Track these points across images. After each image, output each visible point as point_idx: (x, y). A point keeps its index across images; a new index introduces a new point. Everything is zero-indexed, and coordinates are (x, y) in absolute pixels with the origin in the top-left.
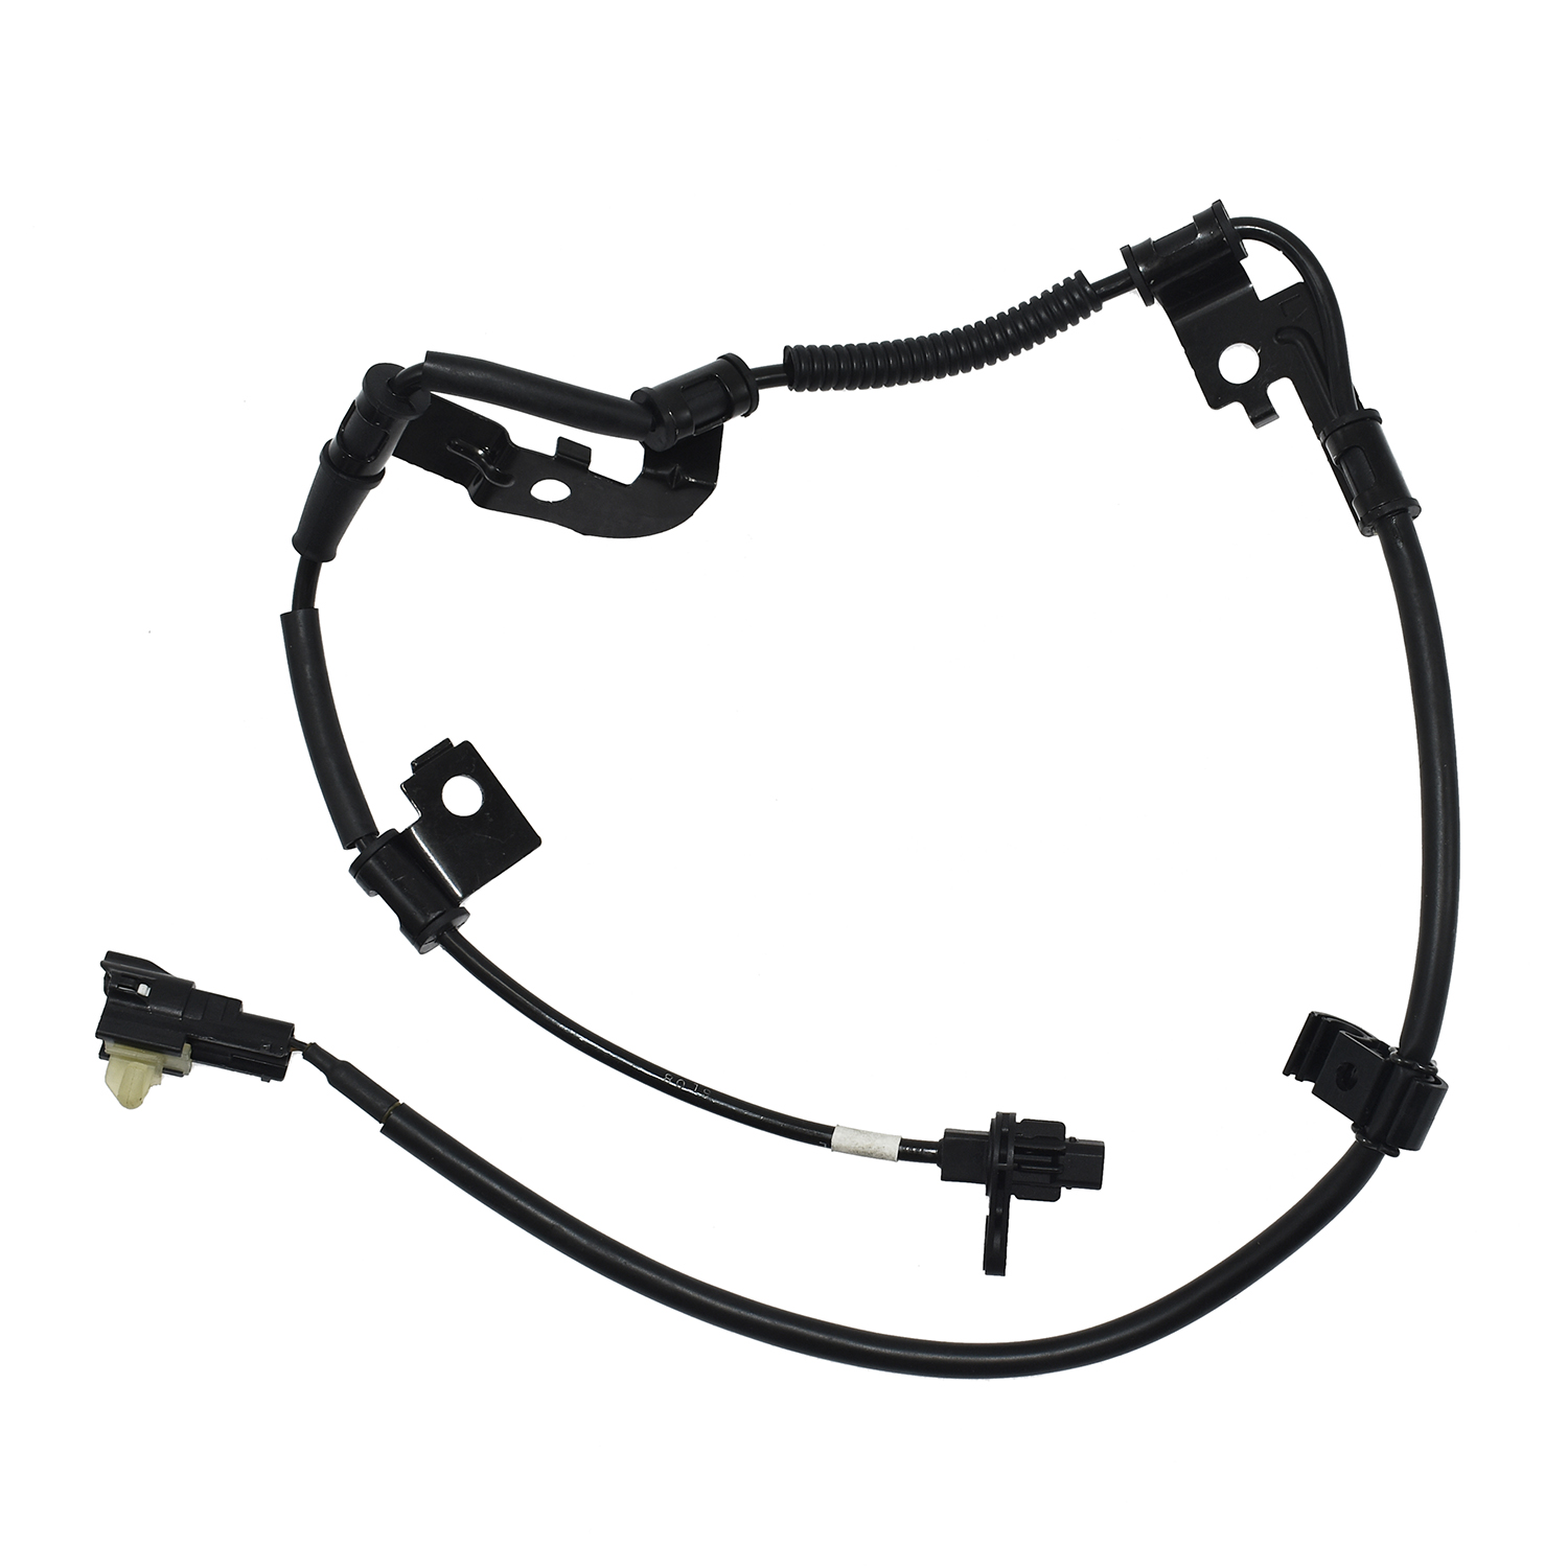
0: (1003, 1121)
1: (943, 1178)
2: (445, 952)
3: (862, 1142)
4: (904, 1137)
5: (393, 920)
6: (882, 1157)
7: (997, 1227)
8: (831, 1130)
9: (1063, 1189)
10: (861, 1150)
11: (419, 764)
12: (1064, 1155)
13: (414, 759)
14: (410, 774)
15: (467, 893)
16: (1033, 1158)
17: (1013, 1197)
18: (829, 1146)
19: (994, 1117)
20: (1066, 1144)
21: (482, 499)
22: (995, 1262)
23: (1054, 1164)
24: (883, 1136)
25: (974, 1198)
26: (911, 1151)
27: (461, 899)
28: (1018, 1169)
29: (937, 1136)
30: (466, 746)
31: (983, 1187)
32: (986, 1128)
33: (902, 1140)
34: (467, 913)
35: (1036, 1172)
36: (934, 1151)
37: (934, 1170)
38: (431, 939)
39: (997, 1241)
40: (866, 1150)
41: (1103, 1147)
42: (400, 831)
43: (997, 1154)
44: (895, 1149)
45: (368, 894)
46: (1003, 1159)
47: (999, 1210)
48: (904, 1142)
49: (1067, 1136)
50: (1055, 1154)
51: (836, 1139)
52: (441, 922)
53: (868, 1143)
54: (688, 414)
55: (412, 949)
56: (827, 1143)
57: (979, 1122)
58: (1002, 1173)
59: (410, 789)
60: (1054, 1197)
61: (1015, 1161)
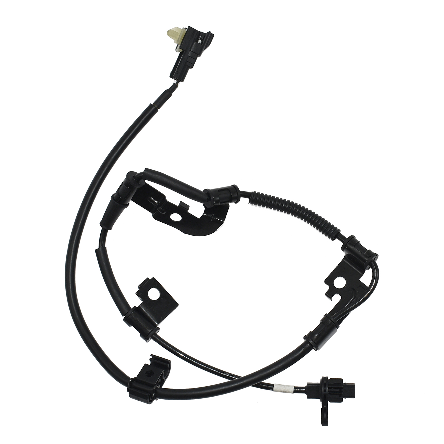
0: (324, 379)
1: (308, 398)
2: (154, 341)
3: (283, 388)
4: (295, 386)
5: (138, 333)
6: (289, 392)
7: (325, 411)
8: (273, 385)
9: (344, 399)
10: (282, 391)
11: (140, 287)
12: (343, 388)
13: (139, 285)
14: (138, 290)
15: (159, 323)
16: (334, 390)
17: (329, 402)
18: (273, 390)
19: (321, 378)
20: (344, 385)
21: (156, 217)
22: (325, 421)
23: (340, 391)
24: (289, 386)
25: (317, 403)
26: (297, 390)
27: (157, 325)
28: (330, 394)
29: (305, 385)
30: (154, 279)
31: (319, 400)
32: (319, 382)
33: (294, 387)
34: (159, 329)
35: (335, 394)
36: (304, 390)
37: (304, 395)
38: (150, 338)
39: (325, 415)
40: (284, 391)
41: (355, 386)
42: (137, 307)
43: (323, 390)
44: (293, 390)
45: (130, 326)
46: (325, 391)
47: (325, 406)
48: (295, 388)
49: (344, 382)
50: (341, 389)
51: (275, 388)
52: (152, 333)
53: (284, 389)
54: (219, 198)
55: (144, 341)
56: (272, 389)
57: (317, 380)
58: (325, 395)
59: (139, 294)
60: (341, 401)
61: (329, 391)
